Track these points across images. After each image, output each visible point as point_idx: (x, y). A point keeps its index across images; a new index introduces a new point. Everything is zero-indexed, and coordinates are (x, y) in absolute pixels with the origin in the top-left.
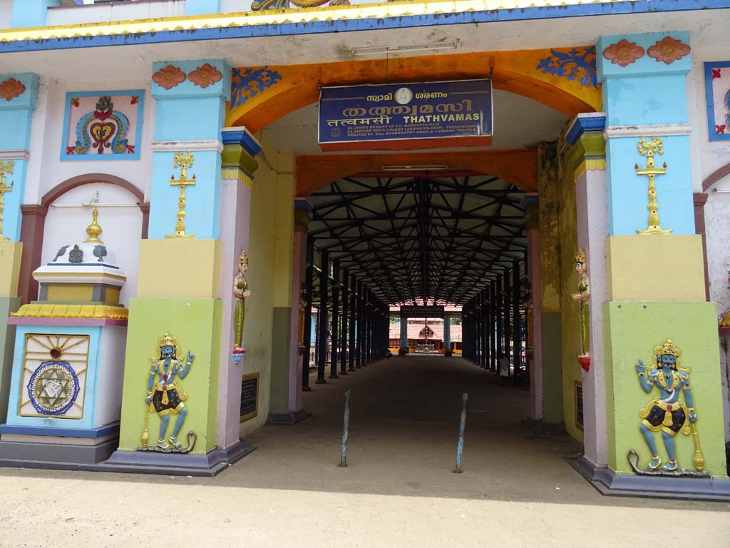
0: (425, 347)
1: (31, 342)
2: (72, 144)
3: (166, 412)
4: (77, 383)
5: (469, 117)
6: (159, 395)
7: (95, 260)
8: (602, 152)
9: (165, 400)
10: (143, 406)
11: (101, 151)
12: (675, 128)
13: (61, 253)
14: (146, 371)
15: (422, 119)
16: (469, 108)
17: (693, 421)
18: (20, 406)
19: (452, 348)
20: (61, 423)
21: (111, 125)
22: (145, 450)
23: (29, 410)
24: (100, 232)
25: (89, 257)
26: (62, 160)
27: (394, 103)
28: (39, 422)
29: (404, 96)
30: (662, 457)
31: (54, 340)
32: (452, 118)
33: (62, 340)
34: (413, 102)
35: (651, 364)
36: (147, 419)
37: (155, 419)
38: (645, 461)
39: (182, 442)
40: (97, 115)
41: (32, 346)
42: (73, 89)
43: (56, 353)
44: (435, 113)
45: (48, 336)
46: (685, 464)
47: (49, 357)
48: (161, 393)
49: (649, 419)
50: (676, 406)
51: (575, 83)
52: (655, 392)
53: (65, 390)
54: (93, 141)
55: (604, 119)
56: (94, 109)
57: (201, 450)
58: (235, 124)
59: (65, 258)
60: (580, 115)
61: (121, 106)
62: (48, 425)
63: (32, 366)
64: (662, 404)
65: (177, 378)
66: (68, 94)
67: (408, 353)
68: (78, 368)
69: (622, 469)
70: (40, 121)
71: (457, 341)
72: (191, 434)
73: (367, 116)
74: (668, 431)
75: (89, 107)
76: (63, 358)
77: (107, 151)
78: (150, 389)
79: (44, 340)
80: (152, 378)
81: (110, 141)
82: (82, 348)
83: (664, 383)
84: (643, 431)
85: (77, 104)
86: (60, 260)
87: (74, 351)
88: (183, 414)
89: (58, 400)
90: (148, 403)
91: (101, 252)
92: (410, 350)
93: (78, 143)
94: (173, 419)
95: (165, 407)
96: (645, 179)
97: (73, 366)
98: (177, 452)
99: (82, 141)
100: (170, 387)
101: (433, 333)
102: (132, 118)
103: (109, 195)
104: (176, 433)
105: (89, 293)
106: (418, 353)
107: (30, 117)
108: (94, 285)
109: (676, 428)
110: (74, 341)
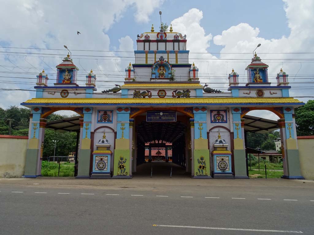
0: (158, 159)
1: (96, 157)
2: (99, 120)
3: (122, 169)
4: (106, 164)
5: (172, 118)
6: (120, 166)
7: (107, 142)
8: (194, 125)
9: (122, 167)
10: (118, 168)
11: (105, 121)
12: (204, 122)
13: (100, 141)
14: (118, 162)
15: (165, 118)
16: (173, 116)
17: (206, 167)
18: (95, 169)
19: (168, 159)
20: (103, 171)
21: (107, 117)
22: (118, 175)
23: (97, 169)
24: (105, 137)
25: (105, 142)
26: (97, 123)
27: (160, 115)
28: (99, 171)
29: (161, 114)
30: (201, 173)
31: (101, 157)
32: (170, 118)
33: (102, 157)
34: (163, 115)
35: (200, 159)
36: (118, 170)
37: (120, 170)
38: (199, 174)
39: (125, 174)
40: (104, 115)
41: (97, 158)
42: (99, 109)
43: (102, 159)
44: (167, 117)
45: (100, 156)
46: (204, 174)
47: (100, 160)
48: (121, 166)
49: (199, 167)
50: (203, 165)
51: (190, 113)
52: (200, 163)
53: (103, 166)
54: (103, 119)
55: (194, 120)
56: (103, 113)
57: (128, 175)
58: (131, 118)
59: (101, 142)
60: (190, 119)
61: (109, 113)
62: (101, 172)
63: (97, 162)
64: (201, 165)
65: (124, 163)
66: (98, 110)
67: (152, 161)
68: (106, 162)
69: (195, 175)
70: (93, 116)
71: (170, 156)
72: (126, 172)
73: (155, 117)
74: (202, 169)
75: (102, 113)
76: (103, 160)
77: (106, 121)
78: (119, 165)
79: (99, 157)
80: (119, 163)
81: (107, 119)
82: (106, 158)
83: (201, 162)
84: (198, 169)
85: (100, 112)
86: (100, 142)
87: (105, 159)
88: (125, 169)
89: (102, 167)
90: (119, 167)
91: (107, 141)
92: (152, 160)
93: (100, 120)
94: (123, 170)
95: (122, 168)
96: (200, 130)
97: (105, 161)
98: (124, 175)
99: (101, 119)
100: (123, 164)
101: (161, 153)
102: (111, 116)
103: (107, 130)
104: (124, 172)
105: (106, 148)
106: (155, 161)
107: (91, 115)
108: (107, 147)
109: (203, 169)
110: (105, 157)
